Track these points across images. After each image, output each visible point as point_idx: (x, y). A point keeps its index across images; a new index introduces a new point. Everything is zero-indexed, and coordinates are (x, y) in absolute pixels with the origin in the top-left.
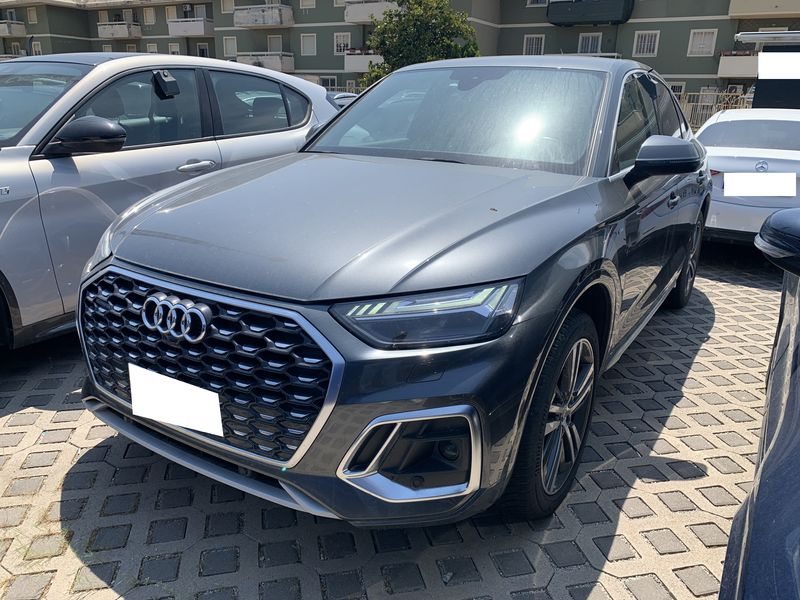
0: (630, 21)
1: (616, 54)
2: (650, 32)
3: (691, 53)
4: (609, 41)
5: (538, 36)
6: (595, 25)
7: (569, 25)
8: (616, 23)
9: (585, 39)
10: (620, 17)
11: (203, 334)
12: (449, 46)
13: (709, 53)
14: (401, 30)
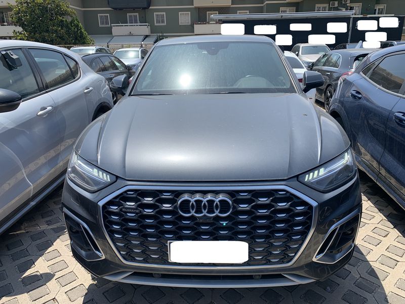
0: (150, 8)
1: (147, 24)
2: (161, 13)
3: (181, 23)
4: (143, 17)
5: (105, 15)
6: (134, 9)
7: (121, 9)
8: (144, 9)
9: (130, 16)
10: (146, 6)
11: (231, 210)
12: (62, 21)
13: (189, 23)
14: (31, 12)
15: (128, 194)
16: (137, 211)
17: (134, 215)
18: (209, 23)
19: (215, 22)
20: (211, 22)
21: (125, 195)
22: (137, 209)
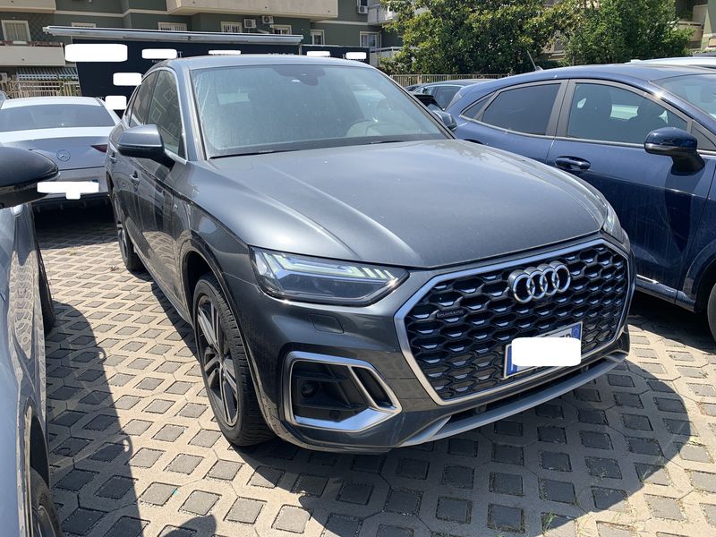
15: (437, 290)
16: (461, 312)
17: (457, 319)
18: (10, 43)
19: (25, 43)
20: (15, 42)
21: (434, 292)
22: (460, 309)
